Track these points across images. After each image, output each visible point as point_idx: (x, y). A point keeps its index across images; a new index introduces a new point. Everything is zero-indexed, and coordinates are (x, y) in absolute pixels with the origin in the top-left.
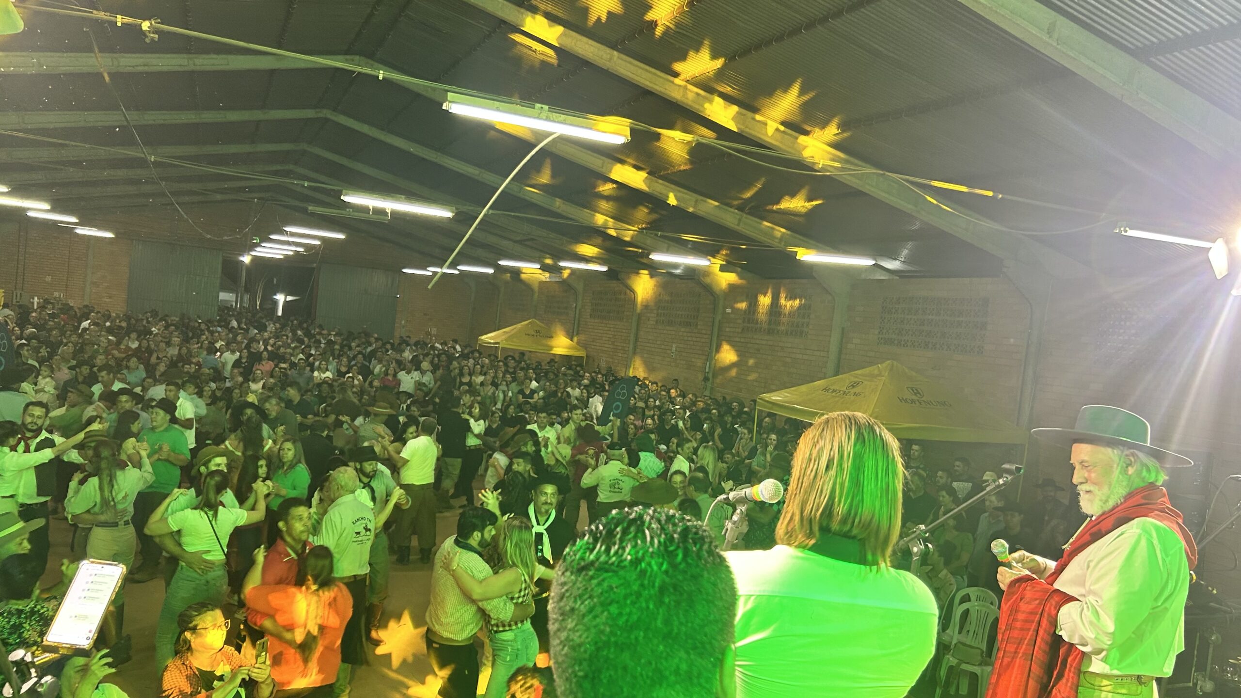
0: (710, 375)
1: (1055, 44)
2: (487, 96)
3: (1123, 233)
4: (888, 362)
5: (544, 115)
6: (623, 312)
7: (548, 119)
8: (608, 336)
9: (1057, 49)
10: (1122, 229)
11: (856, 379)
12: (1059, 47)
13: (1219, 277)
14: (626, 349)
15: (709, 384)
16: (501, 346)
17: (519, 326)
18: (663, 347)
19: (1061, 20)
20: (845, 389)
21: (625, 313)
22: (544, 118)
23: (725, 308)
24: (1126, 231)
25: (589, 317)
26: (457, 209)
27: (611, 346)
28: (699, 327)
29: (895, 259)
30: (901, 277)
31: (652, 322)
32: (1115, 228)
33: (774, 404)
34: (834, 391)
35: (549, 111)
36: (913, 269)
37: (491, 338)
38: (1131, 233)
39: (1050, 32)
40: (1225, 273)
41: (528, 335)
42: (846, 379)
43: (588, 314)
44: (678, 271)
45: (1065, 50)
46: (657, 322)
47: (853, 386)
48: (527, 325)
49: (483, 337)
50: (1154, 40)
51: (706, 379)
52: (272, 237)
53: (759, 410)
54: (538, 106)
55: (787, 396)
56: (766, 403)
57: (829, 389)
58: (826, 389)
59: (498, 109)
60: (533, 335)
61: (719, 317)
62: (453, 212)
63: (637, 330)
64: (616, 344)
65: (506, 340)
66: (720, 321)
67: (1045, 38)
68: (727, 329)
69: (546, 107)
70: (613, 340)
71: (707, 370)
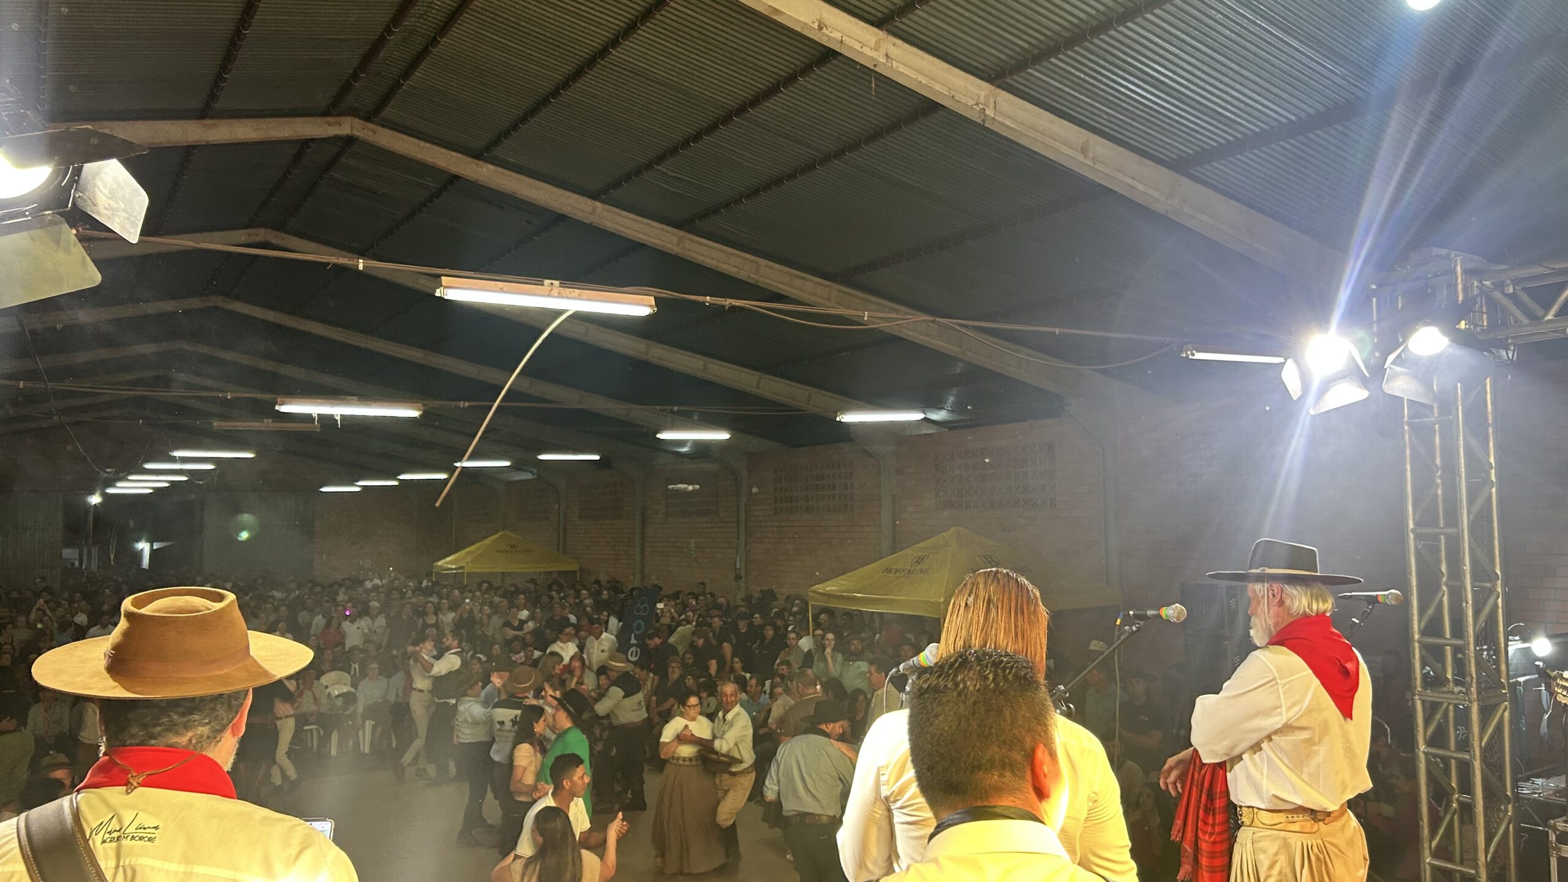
0: (743, 573)
1: (1091, 164)
2: (488, 277)
3: (1191, 357)
4: (953, 528)
5: (555, 292)
7: (560, 296)
8: (606, 540)
9: (1092, 168)
10: (1189, 353)
11: (920, 554)
12: (1096, 166)
13: (1295, 398)
14: (631, 553)
15: (742, 583)
16: (466, 571)
17: (487, 541)
18: (678, 545)
19: (1094, 139)
20: (909, 567)
22: (556, 295)
23: (749, 488)
24: (1193, 355)
26: (424, 405)
27: (611, 553)
28: (720, 515)
29: (941, 409)
30: (950, 429)
31: (661, 516)
32: (1181, 352)
33: (829, 596)
34: (897, 571)
35: (560, 287)
36: (963, 418)
37: (451, 562)
38: (1199, 356)
39: (1084, 151)
40: (1299, 394)
41: (501, 552)
42: (909, 554)
43: (577, 515)
44: (685, 450)
45: (1102, 169)
46: (667, 515)
47: (918, 563)
48: (498, 539)
49: (440, 563)
50: (1190, 151)
51: (738, 577)
52: (148, 466)
53: (812, 605)
54: (547, 282)
55: (844, 585)
56: (819, 596)
57: (891, 570)
58: (888, 570)
59: (502, 290)
60: (507, 552)
61: (743, 500)
62: (419, 410)
63: (643, 527)
64: (617, 548)
65: (472, 562)
66: (746, 504)
67: (1081, 158)
68: (756, 513)
69: (556, 283)
70: (612, 544)
71: (738, 566)
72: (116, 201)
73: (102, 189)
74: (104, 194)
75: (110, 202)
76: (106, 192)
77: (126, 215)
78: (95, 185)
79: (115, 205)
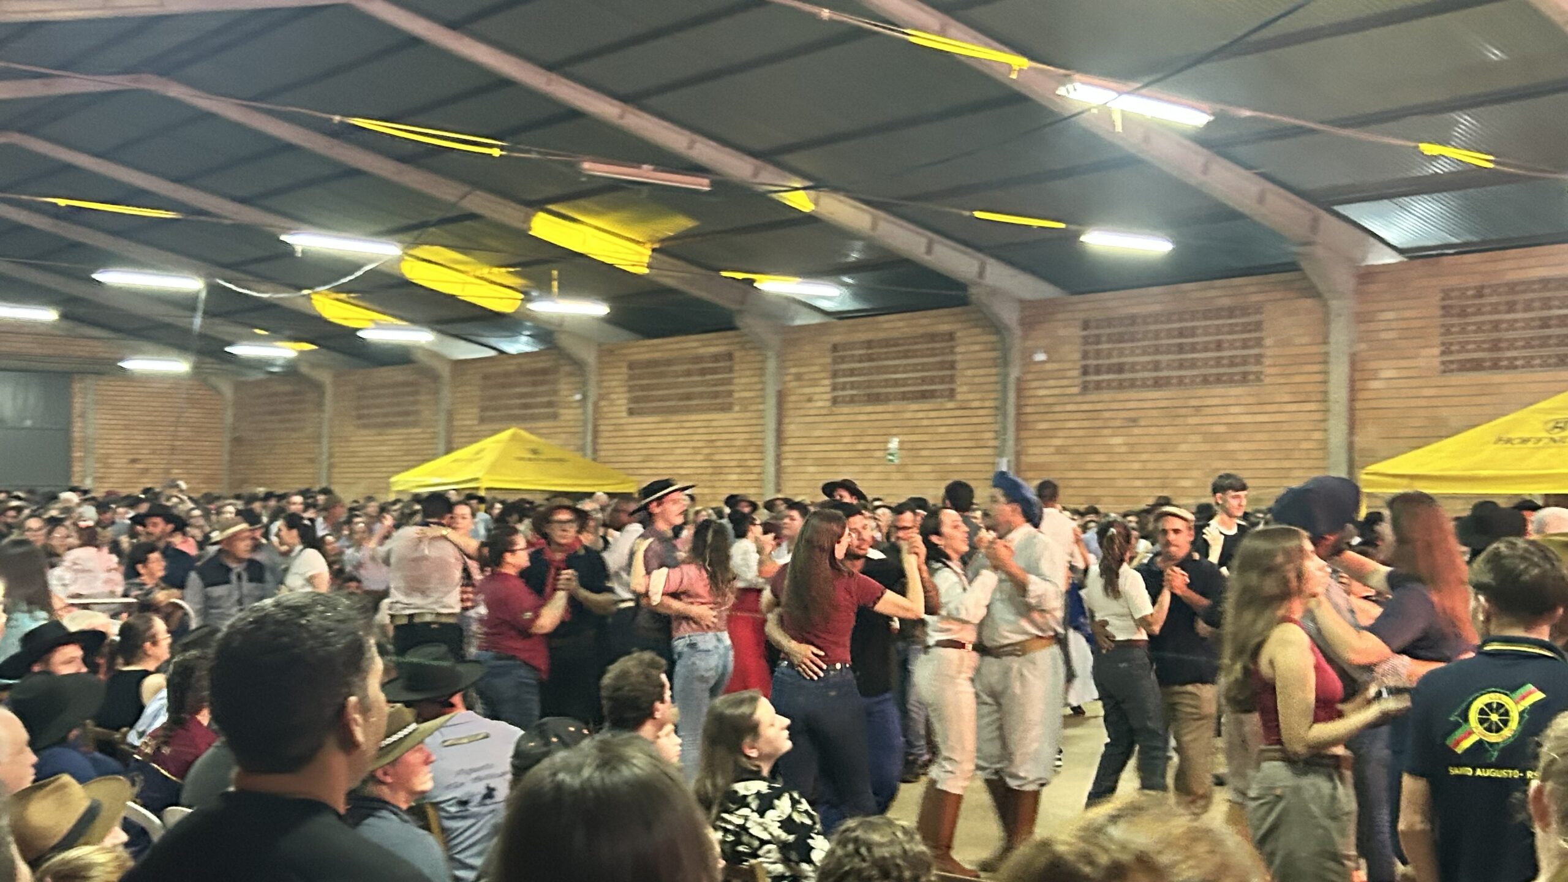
6: (730, 393)
8: (691, 444)
11: (1553, 417)
18: (861, 447)
20: (1545, 435)
21: (736, 395)
23: (1028, 354)
25: (624, 414)
27: (705, 464)
28: (959, 397)
31: (820, 404)
43: (624, 408)
46: (835, 401)
57: (1509, 441)
58: (1503, 440)
60: (532, 460)
61: (1014, 373)
63: (780, 423)
64: (717, 457)
65: (488, 473)
66: (1019, 379)
68: (1042, 392)
70: (706, 451)
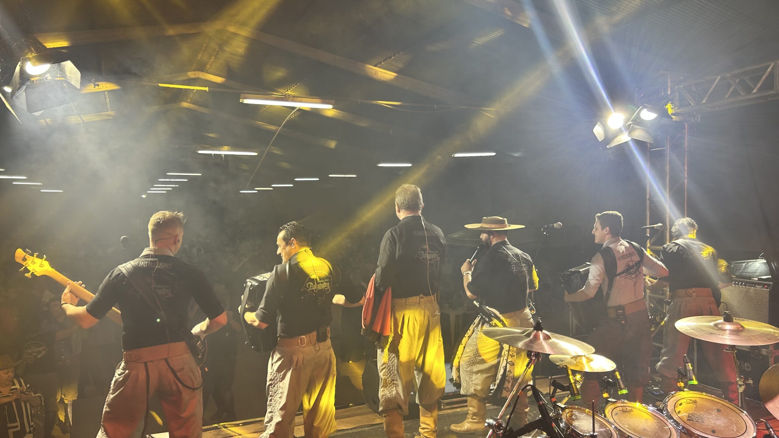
5: (290, 99)
7: (292, 101)
13: (601, 141)
26: (259, 150)
35: (293, 97)
40: (604, 138)
52: (161, 180)
62: (257, 152)
72: (72, 75)
73: (67, 71)
74: (68, 72)
75: (70, 75)
76: (68, 71)
77: (75, 79)
78: (65, 69)
79: (71, 76)
